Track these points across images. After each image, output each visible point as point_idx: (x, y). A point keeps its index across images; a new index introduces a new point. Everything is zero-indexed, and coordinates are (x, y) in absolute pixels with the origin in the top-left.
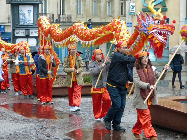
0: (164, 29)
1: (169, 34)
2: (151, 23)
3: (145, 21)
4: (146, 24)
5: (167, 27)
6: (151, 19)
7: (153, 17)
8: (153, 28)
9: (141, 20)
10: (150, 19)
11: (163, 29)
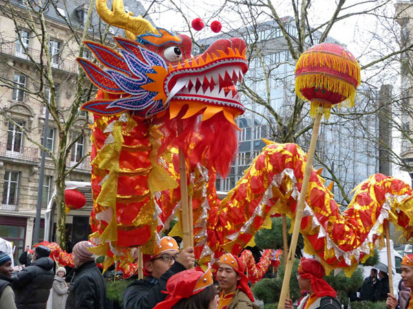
0: (218, 63)
1: (234, 74)
2: (150, 65)
3: (126, 69)
4: (134, 76)
5: (227, 52)
6: (145, 51)
7: (146, 44)
8: (169, 79)
9: (105, 69)
10: (139, 55)
11: (215, 65)
